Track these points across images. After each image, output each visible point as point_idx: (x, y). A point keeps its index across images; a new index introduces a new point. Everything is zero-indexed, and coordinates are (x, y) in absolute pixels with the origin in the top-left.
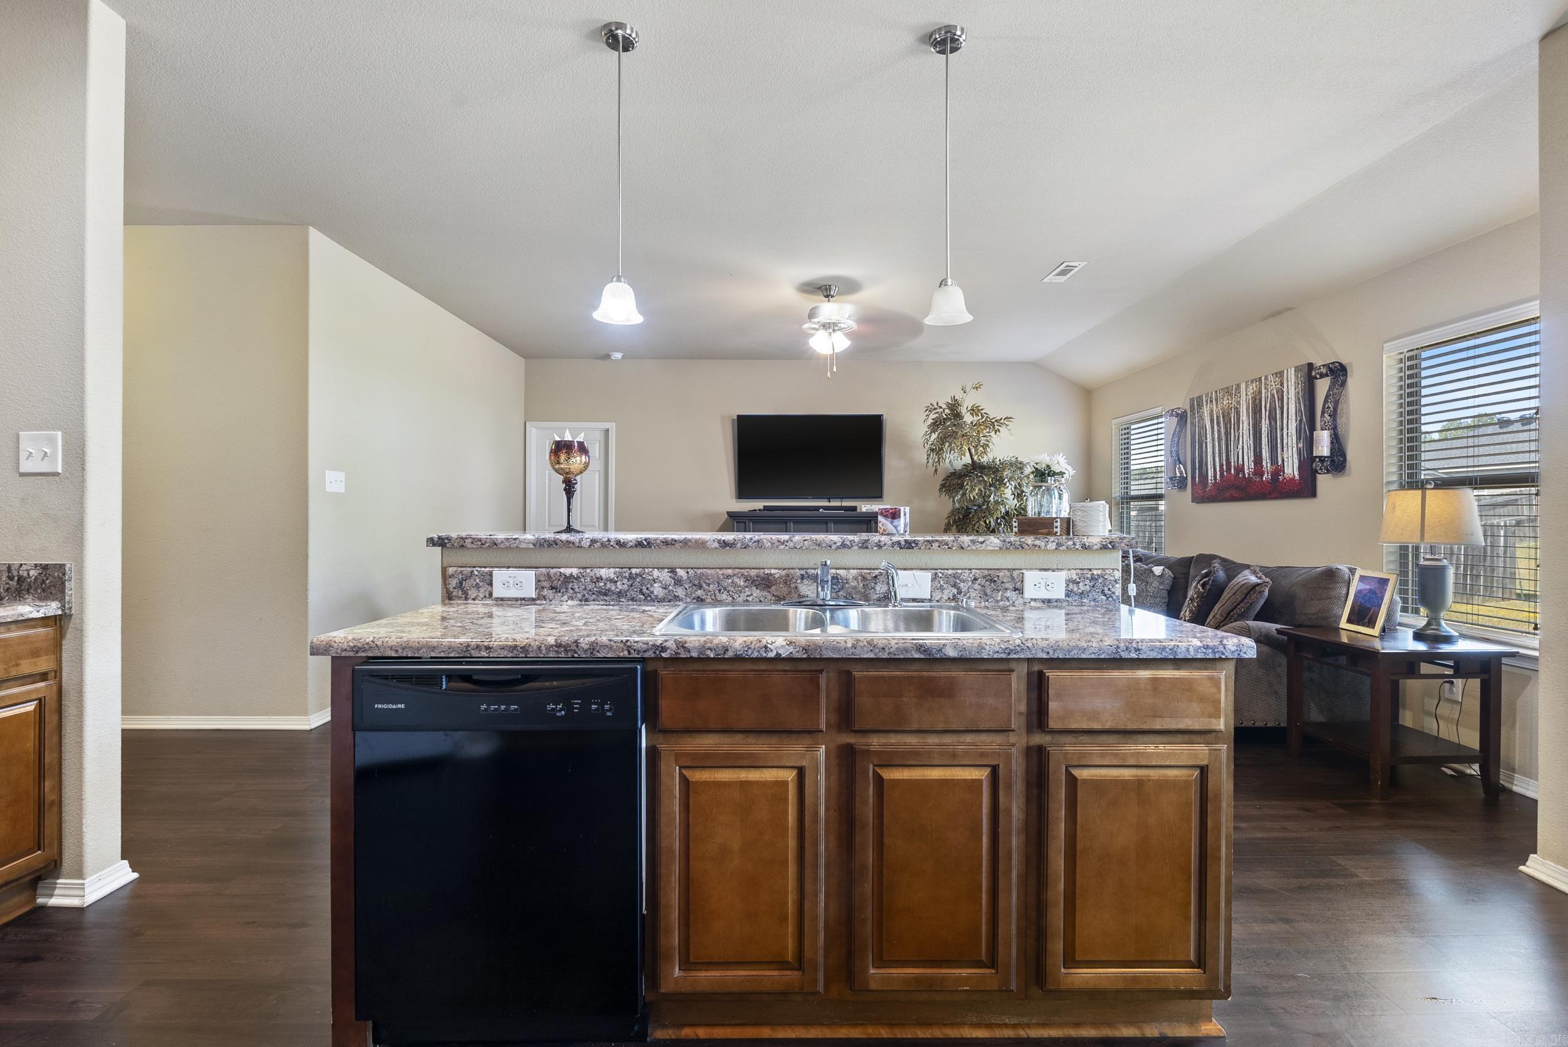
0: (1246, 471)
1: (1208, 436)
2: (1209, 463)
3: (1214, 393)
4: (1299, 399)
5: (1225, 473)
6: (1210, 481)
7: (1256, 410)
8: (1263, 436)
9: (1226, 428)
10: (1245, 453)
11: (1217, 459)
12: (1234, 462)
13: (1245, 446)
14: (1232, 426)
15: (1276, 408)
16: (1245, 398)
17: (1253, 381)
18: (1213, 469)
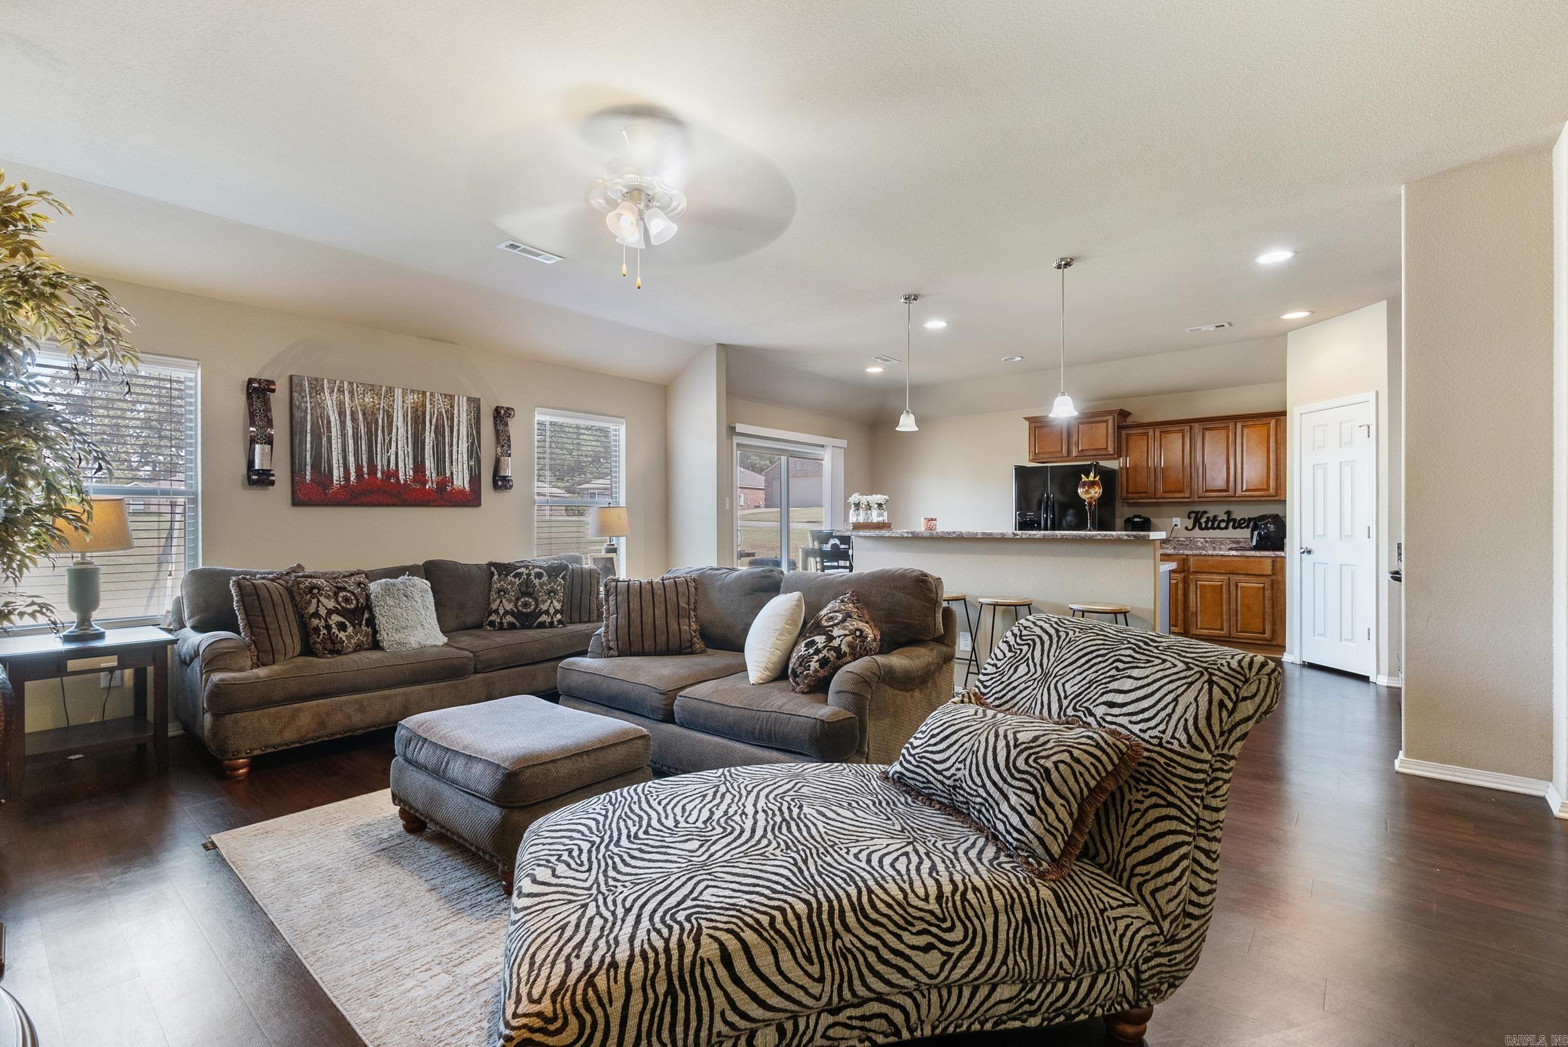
0: (402, 477)
1: (333, 430)
2: (335, 462)
3: (346, 384)
4: (471, 425)
5: (366, 476)
6: (335, 482)
7: (418, 420)
8: (427, 448)
9: (368, 426)
10: (400, 460)
11: (351, 459)
12: (382, 465)
13: (400, 453)
14: (380, 427)
15: (444, 425)
16: (400, 404)
17: (413, 391)
18: (342, 469)
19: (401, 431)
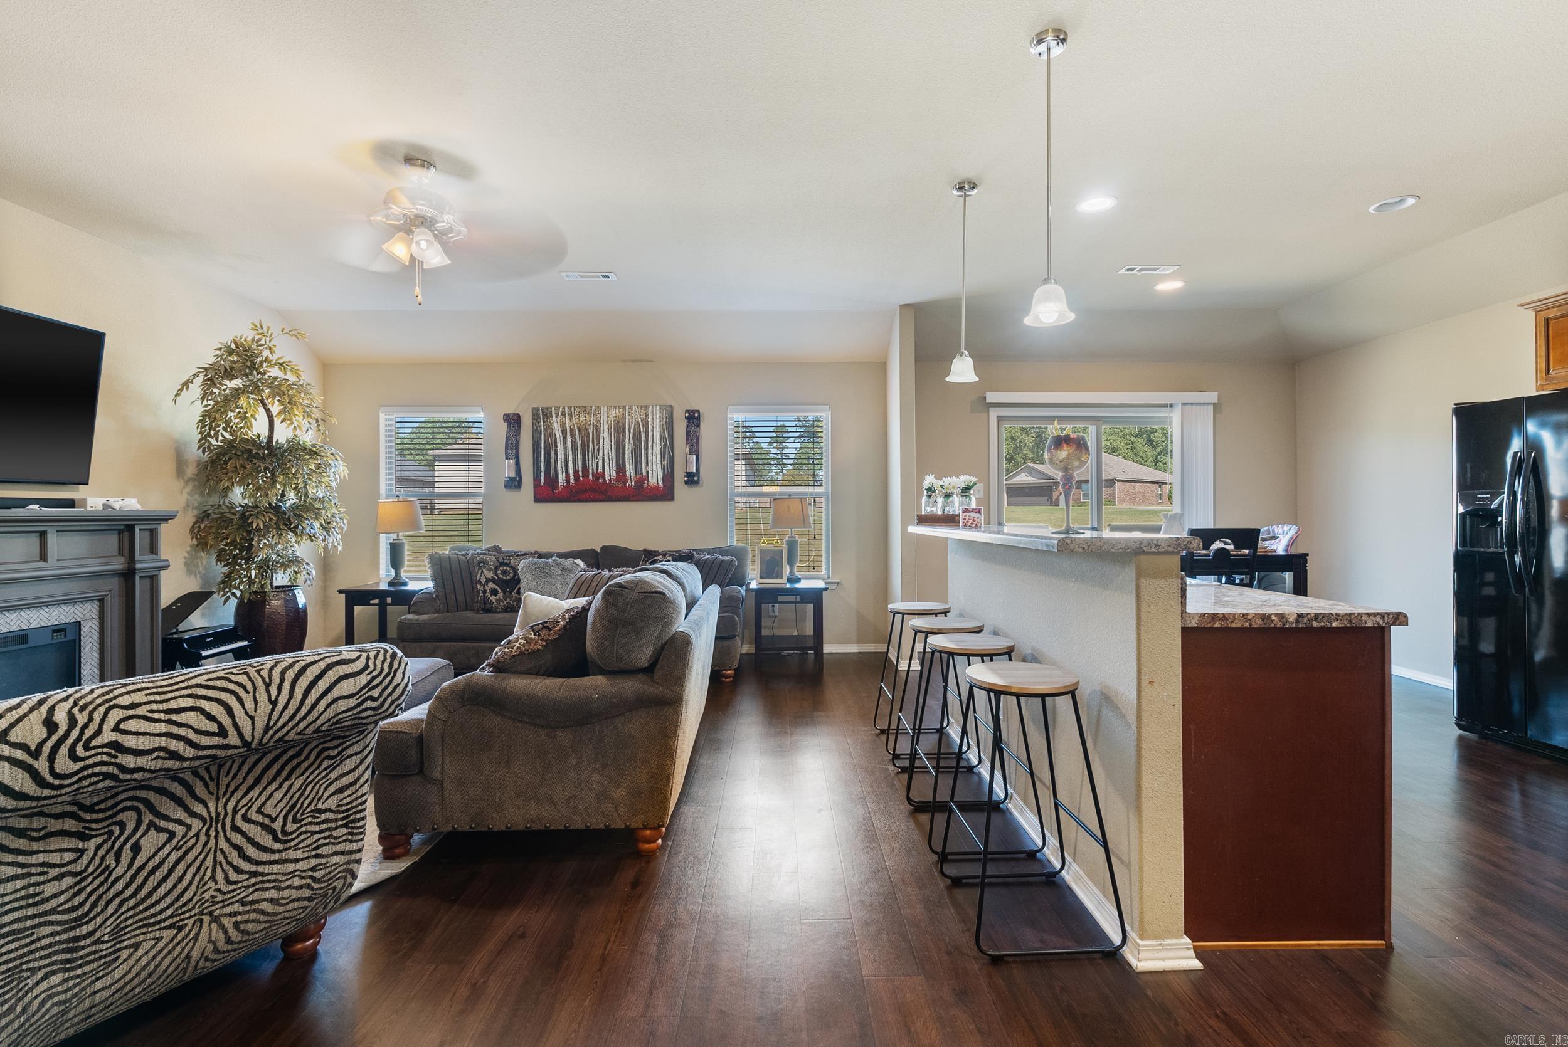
0: (607, 478)
1: (558, 445)
2: (560, 468)
3: (566, 408)
4: (664, 429)
5: (581, 478)
6: (560, 484)
7: (619, 430)
8: (627, 452)
9: (582, 439)
10: (605, 464)
11: (571, 465)
12: (593, 469)
13: (606, 458)
14: (591, 440)
15: (640, 432)
16: (606, 419)
17: (615, 407)
18: (564, 474)
19: (607, 441)
